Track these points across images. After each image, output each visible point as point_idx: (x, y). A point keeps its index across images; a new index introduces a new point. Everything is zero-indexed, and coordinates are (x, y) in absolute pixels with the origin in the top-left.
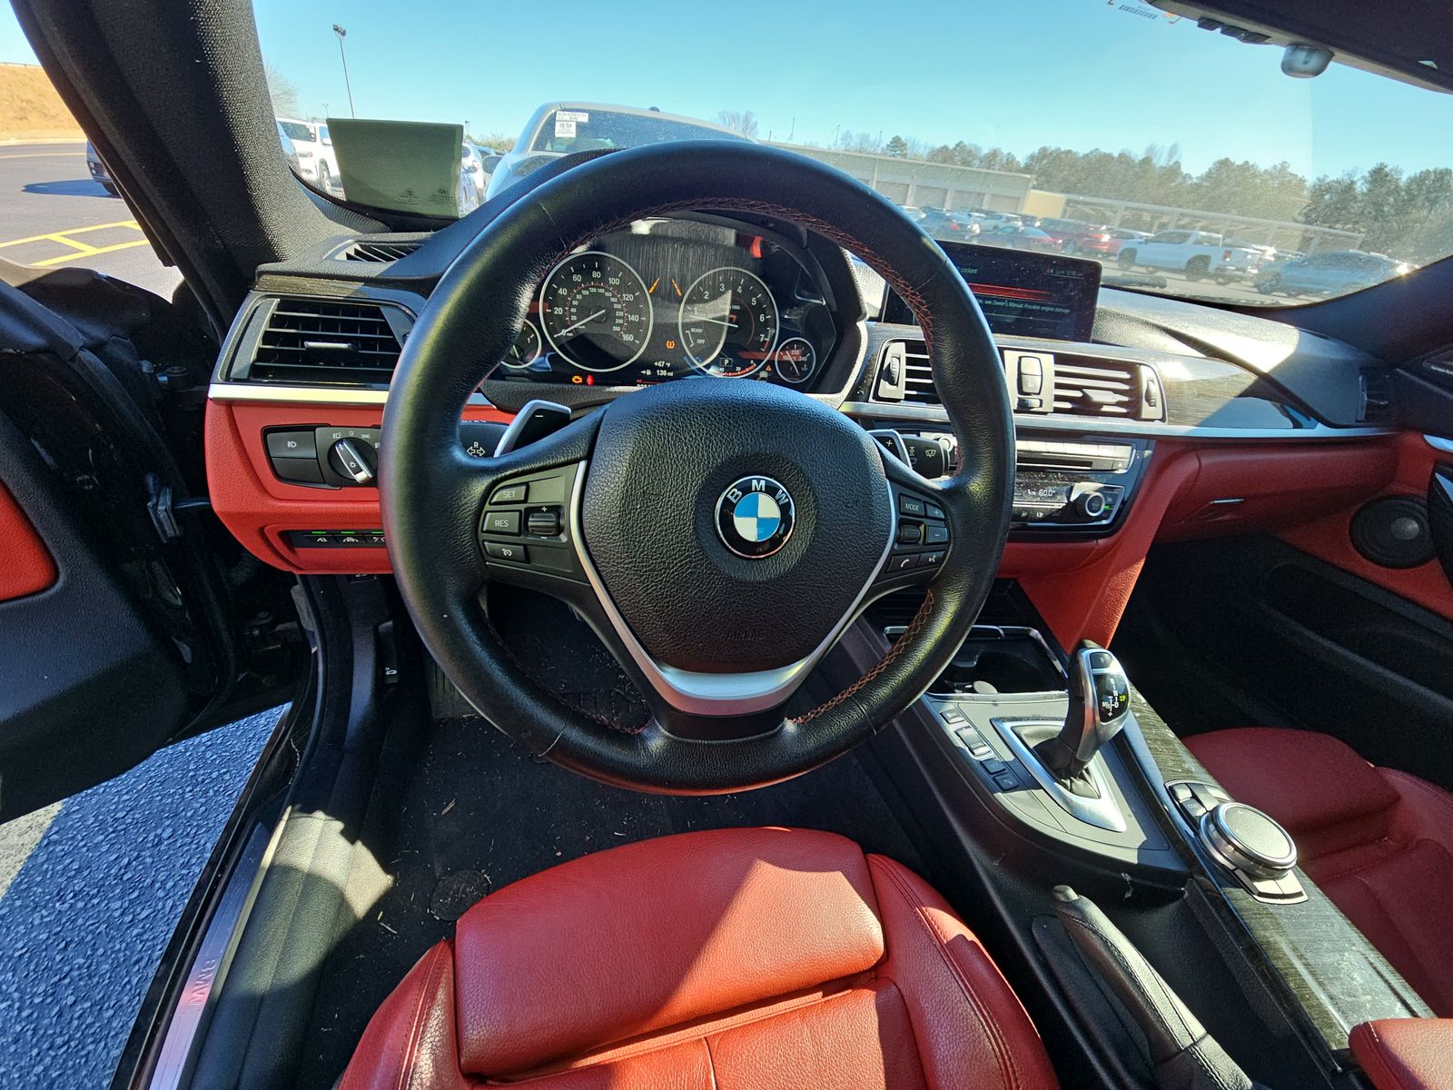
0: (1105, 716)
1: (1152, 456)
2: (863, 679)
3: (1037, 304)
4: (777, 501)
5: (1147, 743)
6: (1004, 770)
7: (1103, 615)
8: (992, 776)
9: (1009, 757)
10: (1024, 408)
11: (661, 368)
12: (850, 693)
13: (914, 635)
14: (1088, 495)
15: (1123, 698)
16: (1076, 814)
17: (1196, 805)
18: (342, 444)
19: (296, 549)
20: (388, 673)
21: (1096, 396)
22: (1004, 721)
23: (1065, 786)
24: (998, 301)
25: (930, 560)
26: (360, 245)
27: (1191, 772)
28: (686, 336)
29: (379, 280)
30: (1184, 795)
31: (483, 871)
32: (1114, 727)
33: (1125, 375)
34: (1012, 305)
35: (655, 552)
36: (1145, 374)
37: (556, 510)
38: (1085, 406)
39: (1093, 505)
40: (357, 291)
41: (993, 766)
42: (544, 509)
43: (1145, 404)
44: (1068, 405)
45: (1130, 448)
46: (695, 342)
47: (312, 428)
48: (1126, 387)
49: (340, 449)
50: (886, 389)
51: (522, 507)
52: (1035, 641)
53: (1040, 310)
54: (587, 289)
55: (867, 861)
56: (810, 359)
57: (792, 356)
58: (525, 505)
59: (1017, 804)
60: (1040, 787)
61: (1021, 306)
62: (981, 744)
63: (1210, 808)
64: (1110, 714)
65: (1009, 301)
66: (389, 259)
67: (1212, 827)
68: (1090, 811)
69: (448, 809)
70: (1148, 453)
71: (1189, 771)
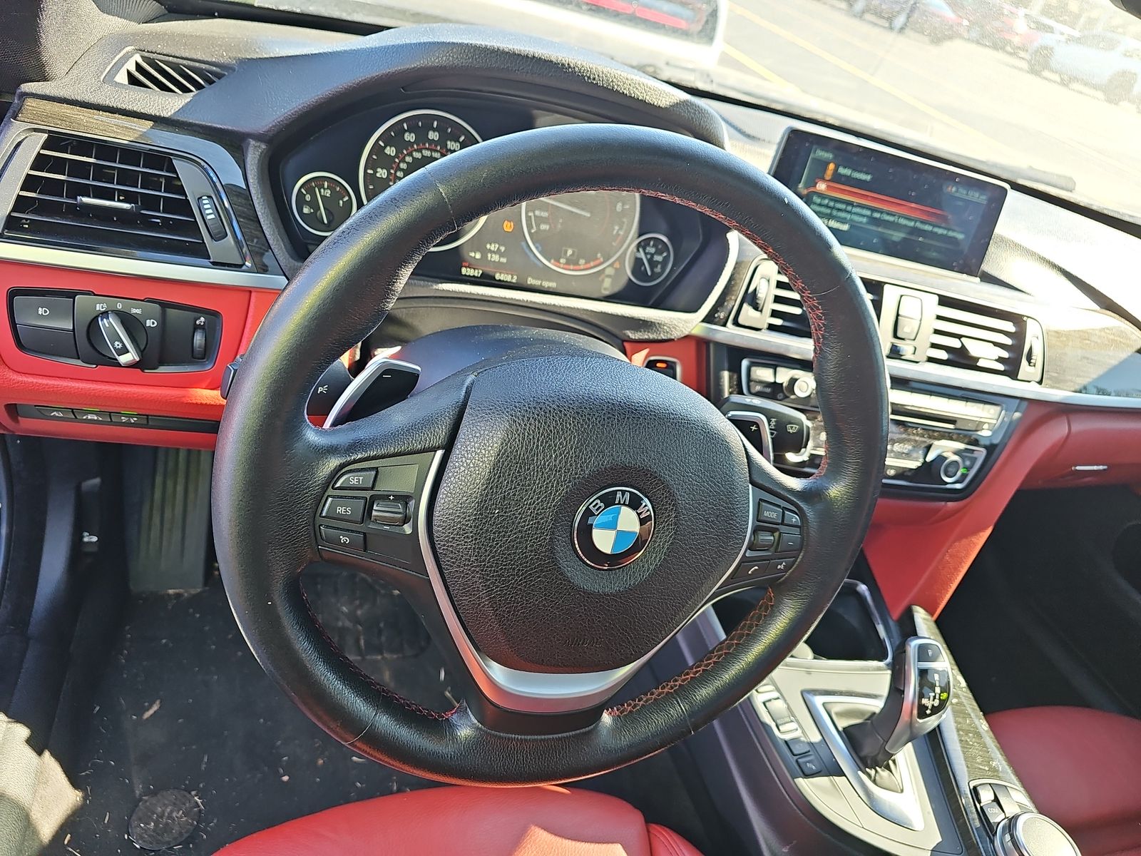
0: (922, 712)
1: (1020, 419)
2: (688, 674)
3: (930, 224)
4: (639, 514)
5: (959, 735)
6: (809, 751)
7: (938, 582)
8: (796, 758)
9: (816, 738)
10: (895, 353)
11: (494, 252)
12: (672, 688)
13: (748, 635)
14: (946, 458)
15: (944, 696)
16: (875, 806)
17: (997, 809)
18: (108, 318)
19: (19, 418)
20: (86, 539)
21: (974, 349)
22: (815, 695)
23: (869, 776)
24: (888, 214)
25: (779, 567)
26: (142, 57)
27: (997, 771)
28: (528, 219)
29: (174, 121)
30: (986, 796)
31: (193, 793)
32: (931, 722)
33: (1009, 326)
34: (902, 221)
35: (506, 558)
36: (1031, 326)
37: (404, 499)
38: (961, 359)
39: (950, 469)
40: (143, 135)
41: (797, 746)
42: (392, 498)
43: (1024, 362)
44: (943, 355)
45: (998, 408)
46: (538, 226)
47: (72, 295)
48: (1008, 341)
49: (104, 325)
50: (748, 314)
51: (368, 494)
52: (860, 597)
53: (931, 232)
54: (419, 150)
55: (648, 831)
56: (666, 260)
57: (646, 254)
58: (372, 493)
59: (816, 791)
60: (841, 774)
61: (912, 224)
62: (788, 720)
63: (1009, 815)
64: (928, 712)
65: (899, 217)
66: (186, 90)
67: (1008, 837)
68: (890, 806)
69: (151, 712)
70: (1017, 415)
71: (995, 770)
